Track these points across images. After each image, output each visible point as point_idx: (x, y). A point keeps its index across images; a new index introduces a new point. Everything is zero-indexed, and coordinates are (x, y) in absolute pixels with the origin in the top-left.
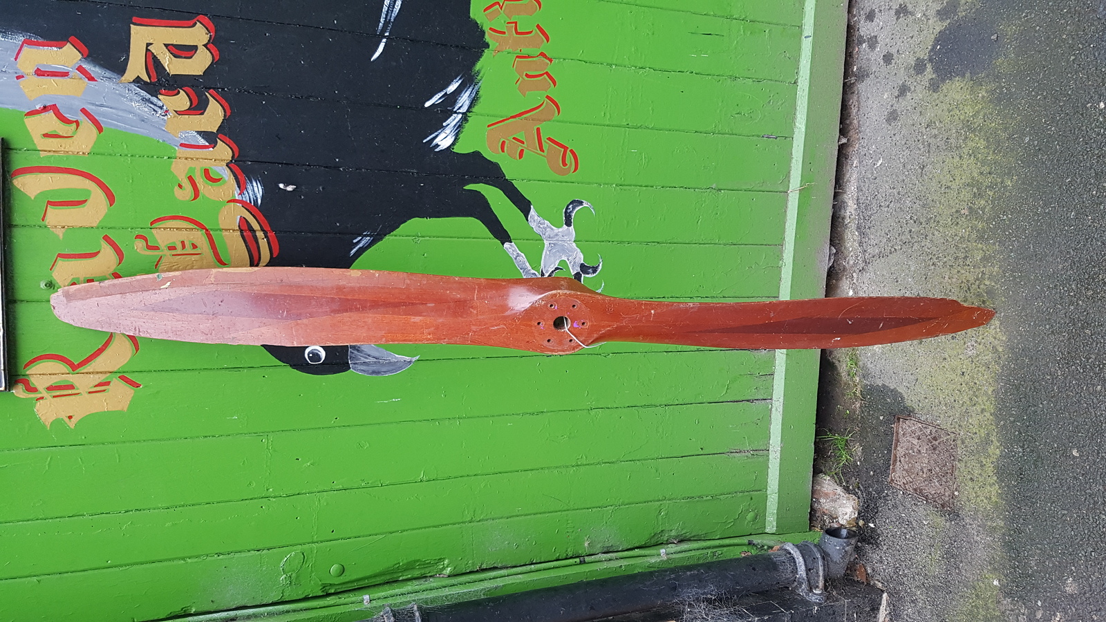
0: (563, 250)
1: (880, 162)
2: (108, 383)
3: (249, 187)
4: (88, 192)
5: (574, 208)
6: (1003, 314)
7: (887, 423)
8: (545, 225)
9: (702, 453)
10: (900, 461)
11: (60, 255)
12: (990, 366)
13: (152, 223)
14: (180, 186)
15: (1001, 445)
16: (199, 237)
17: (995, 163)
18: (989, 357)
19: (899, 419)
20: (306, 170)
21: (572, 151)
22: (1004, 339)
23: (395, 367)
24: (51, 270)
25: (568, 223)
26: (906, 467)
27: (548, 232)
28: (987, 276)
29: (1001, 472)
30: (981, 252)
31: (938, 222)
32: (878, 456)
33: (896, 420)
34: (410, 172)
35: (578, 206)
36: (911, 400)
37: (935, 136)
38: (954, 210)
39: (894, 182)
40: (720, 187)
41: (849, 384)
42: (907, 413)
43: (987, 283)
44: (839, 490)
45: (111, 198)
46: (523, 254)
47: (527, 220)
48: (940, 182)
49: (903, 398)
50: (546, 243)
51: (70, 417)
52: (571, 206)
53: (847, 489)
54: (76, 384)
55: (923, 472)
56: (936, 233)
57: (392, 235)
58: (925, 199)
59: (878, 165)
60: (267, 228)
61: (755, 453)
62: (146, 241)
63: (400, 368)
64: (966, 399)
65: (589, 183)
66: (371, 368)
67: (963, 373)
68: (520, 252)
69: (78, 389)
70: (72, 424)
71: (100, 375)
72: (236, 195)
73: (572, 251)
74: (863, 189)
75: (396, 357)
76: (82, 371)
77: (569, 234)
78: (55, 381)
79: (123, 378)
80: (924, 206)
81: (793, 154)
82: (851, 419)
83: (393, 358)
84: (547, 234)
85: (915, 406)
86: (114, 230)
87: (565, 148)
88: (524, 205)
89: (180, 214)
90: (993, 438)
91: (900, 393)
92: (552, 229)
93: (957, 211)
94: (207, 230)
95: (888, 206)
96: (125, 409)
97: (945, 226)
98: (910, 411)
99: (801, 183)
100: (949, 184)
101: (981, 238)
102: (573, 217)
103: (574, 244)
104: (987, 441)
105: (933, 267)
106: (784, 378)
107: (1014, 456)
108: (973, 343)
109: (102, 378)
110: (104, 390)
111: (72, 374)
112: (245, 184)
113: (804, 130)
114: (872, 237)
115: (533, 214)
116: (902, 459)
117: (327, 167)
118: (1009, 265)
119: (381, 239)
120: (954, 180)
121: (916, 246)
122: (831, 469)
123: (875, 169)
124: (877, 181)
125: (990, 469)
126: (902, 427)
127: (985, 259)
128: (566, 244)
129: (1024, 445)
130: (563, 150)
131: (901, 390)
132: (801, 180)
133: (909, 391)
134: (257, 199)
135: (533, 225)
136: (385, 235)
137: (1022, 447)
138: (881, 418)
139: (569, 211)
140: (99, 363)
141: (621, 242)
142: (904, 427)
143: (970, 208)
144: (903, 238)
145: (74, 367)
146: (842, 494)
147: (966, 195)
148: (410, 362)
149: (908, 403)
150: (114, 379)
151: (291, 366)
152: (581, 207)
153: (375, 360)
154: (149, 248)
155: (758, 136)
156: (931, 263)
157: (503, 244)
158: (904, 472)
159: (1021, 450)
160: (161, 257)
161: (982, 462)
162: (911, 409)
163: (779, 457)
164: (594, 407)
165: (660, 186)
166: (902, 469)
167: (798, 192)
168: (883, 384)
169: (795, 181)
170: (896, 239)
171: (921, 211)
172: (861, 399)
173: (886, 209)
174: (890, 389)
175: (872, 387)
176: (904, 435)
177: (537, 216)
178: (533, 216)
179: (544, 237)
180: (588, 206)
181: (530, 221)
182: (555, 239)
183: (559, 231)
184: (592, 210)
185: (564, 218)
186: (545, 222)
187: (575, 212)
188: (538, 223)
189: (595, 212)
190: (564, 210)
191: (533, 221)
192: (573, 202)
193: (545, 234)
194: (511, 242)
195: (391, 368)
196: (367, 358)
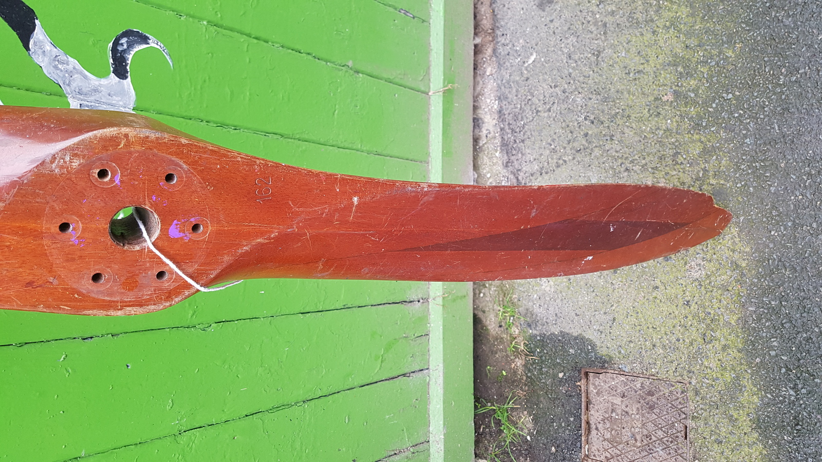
1: (533, 58)
5: (130, 46)
6: (742, 218)
7: (571, 381)
10: (597, 429)
12: (730, 288)
15: (759, 390)
17: (706, 32)
18: (725, 277)
19: (587, 374)
22: (748, 249)
25: (121, 73)
26: (608, 436)
27: (77, 81)
28: (711, 173)
29: (761, 425)
30: (699, 144)
31: (629, 116)
32: (560, 426)
33: (582, 375)
35: (140, 43)
36: (605, 346)
37: (613, 13)
38: (651, 98)
39: (555, 79)
40: (359, 67)
41: (502, 338)
42: (602, 364)
43: (713, 181)
47: (27, 48)
48: (626, 67)
49: (594, 346)
50: (74, 102)
52: (124, 40)
55: (636, 440)
56: (626, 130)
58: (606, 92)
59: (530, 61)
61: (415, 449)
64: (695, 335)
67: (688, 302)
74: (510, 96)
77: (122, 93)
80: (605, 100)
81: (432, 44)
82: (512, 381)
84: (74, 85)
85: (614, 353)
88: (18, 17)
90: (747, 383)
91: (588, 340)
92: (85, 77)
93: (656, 99)
95: (549, 110)
97: (640, 120)
98: (605, 362)
99: (444, 83)
100: (641, 67)
101: (697, 126)
102: (129, 62)
104: (736, 387)
105: (626, 174)
106: (442, 337)
107: (782, 402)
108: (700, 261)
113: (442, 14)
114: (528, 151)
115: (41, 37)
116: (600, 426)
118: (743, 154)
120: (648, 61)
121: (597, 152)
122: (487, 449)
123: (526, 69)
124: (529, 82)
125: (745, 422)
126: (594, 384)
127: (706, 152)
129: (796, 385)
131: (590, 335)
132: (444, 80)
133: (603, 336)
135: (41, 61)
137: (795, 388)
138: (561, 375)
139: (120, 48)
141: (222, 125)
142: (597, 383)
143: (675, 92)
144: (576, 145)
147: (667, 77)
149: (603, 352)
152: (145, 46)
155: (396, 9)
156: (622, 170)
158: (606, 443)
159: (792, 392)
161: (732, 416)
162: (608, 359)
163: (442, 448)
164: (185, 429)
165: (277, 43)
166: (601, 439)
167: (441, 93)
168: (561, 332)
169: (437, 81)
170: (565, 148)
171: (600, 107)
172: (527, 355)
173: (546, 114)
174: (572, 336)
175: (543, 336)
176: (598, 393)
177: (50, 44)
178: (40, 42)
179: (67, 89)
180: (159, 47)
181: (32, 50)
182: (92, 98)
183: (102, 83)
184: (168, 57)
185: (111, 61)
186: (68, 61)
187: (132, 53)
188: (54, 60)
189: (172, 61)
190: (111, 44)
191: (40, 52)
192: (127, 34)
193: (69, 85)
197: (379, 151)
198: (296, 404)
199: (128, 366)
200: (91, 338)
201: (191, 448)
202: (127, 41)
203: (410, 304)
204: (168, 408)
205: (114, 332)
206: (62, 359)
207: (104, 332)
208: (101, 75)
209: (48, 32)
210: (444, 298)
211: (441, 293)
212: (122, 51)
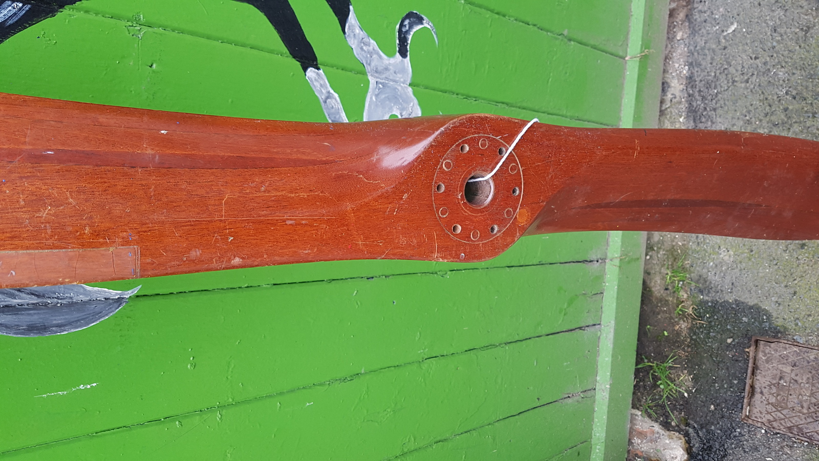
0: (395, 98)
1: (733, 28)
5: (411, 27)
7: (740, 347)
8: (371, 48)
9: (538, 404)
10: (762, 393)
19: (757, 342)
25: (403, 53)
26: (773, 400)
27: (375, 61)
32: (722, 387)
33: (753, 342)
35: (417, 24)
36: (781, 316)
39: (757, 50)
40: (571, 35)
41: (666, 301)
42: (776, 334)
44: (657, 427)
46: (336, 95)
47: (344, 32)
49: (769, 316)
50: (372, 80)
52: (407, 22)
53: (666, 426)
55: (802, 407)
57: (79, 10)
58: (812, 68)
59: (730, 31)
61: (584, 395)
63: (97, 315)
66: (25, 319)
68: (332, 91)
73: (407, 101)
74: (704, 63)
75: (86, 293)
77: (403, 70)
81: (632, 10)
83: (78, 294)
84: (373, 64)
85: (791, 326)
88: (340, 4)
91: (764, 310)
92: (380, 57)
95: (747, 81)
98: (779, 332)
99: (641, 49)
102: (409, 42)
103: (410, 89)
106: (616, 294)
114: (719, 120)
115: (353, 22)
116: (765, 391)
119: (51, 12)
123: (725, 37)
124: (727, 51)
126: (763, 352)
128: (399, 88)
131: (766, 306)
132: (642, 45)
133: (781, 307)
135: (353, 43)
136: (62, 6)
138: (729, 341)
139: (404, 30)
142: (767, 351)
144: (773, 118)
146: (662, 432)
148: (119, 301)
149: (780, 322)
152: (420, 26)
153: (35, 300)
157: (305, 69)
158: (769, 407)
162: (782, 330)
163: (607, 396)
164: (426, 357)
165: (512, 17)
166: (765, 402)
167: (638, 59)
168: (736, 300)
169: (634, 46)
172: (694, 319)
173: (743, 85)
174: (747, 305)
175: (715, 303)
176: (767, 361)
177: (358, 28)
178: (353, 26)
179: (368, 68)
180: (429, 27)
181: (347, 34)
182: (384, 76)
183: (391, 62)
184: (435, 36)
185: (398, 42)
186: (370, 43)
187: (412, 33)
188: (361, 42)
189: (438, 40)
190: (398, 26)
191: (352, 35)
192: (410, 15)
193: (369, 65)
194: (318, 69)
195: (76, 315)
196: (13, 296)
198: (500, 344)
199: (394, 302)
200: (372, 278)
201: (429, 374)
202: (409, 23)
203: (590, 263)
204: (417, 339)
205: (387, 274)
206: (355, 294)
207: (381, 274)
208: (390, 55)
209: (359, 18)
210: (621, 260)
211: (619, 255)
212: (405, 32)
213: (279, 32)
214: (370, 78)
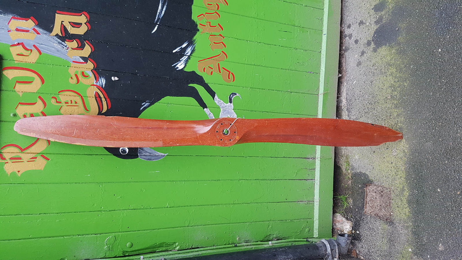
0: (228, 113)
1: (355, 82)
2: (36, 158)
3: (100, 80)
4: (34, 78)
5: (233, 96)
6: (406, 137)
7: (362, 188)
8: (221, 102)
9: (286, 201)
10: (368, 203)
11: (20, 103)
12: (403, 159)
13: (59, 92)
14: (72, 78)
15: (409, 191)
16: (79, 99)
17: (400, 77)
18: (402, 155)
19: (367, 186)
20: (123, 74)
21: (232, 73)
22: (407, 146)
23: (158, 157)
24: (16, 109)
25: (231, 102)
26: (371, 205)
27: (222, 105)
28: (399, 122)
29: (409, 202)
30: (396, 112)
31: (379, 103)
32: (359, 202)
33: (366, 186)
34: (166, 78)
35: (234, 95)
36: (371, 177)
37: (376, 69)
38: (385, 97)
39: (361, 89)
40: (292, 91)
41: (346, 174)
42: (370, 183)
43: (399, 125)
44: (344, 219)
45: (43, 81)
46: (212, 113)
47: (214, 100)
48: (379, 87)
49: (368, 176)
50: (222, 109)
51: (19, 171)
52: (231, 95)
53: (347, 219)
54: (22, 157)
55: (378, 207)
56: (378, 107)
57: (158, 103)
58: (373, 94)
59: (354, 83)
60: (107, 97)
61: (308, 202)
62: (56, 99)
63: (160, 158)
64: (394, 173)
65: (239, 87)
66: (147, 157)
67: (392, 163)
68: (211, 113)
69: (23, 159)
70: (19, 174)
71: (33, 154)
72: (95, 83)
74: (349, 94)
75: (158, 154)
76: (26, 152)
77: (231, 106)
78: (14, 156)
79: (42, 156)
80: (373, 97)
81: (320, 79)
82: (347, 188)
84: (222, 106)
85: (373, 179)
86: (43, 94)
87: (230, 72)
88: (212, 94)
89: (71, 89)
90: (406, 188)
92: (224, 104)
93: (386, 98)
94: (81, 96)
96: (42, 169)
97: (382, 104)
98: (372, 182)
99: (324, 91)
100: (383, 87)
101: (396, 107)
102: (232, 100)
103: (233, 110)
104: (403, 190)
105: (378, 121)
106: (319, 170)
107: (414, 195)
108: (395, 150)
109: (34, 156)
110: (34, 161)
111: (21, 153)
112: (98, 78)
113: (324, 70)
114: (353, 112)
115: (216, 97)
116: (369, 202)
117: (132, 74)
118: (407, 117)
119: (153, 104)
120: (384, 85)
121: (371, 113)
122: (340, 211)
123: (353, 85)
124: (354, 90)
125: (405, 201)
126: (368, 189)
127: (398, 115)
128: (230, 110)
129: (418, 189)
130: (228, 73)
131: (367, 173)
132: (324, 90)
133: (371, 173)
134: (103, 85)
135: (216, 102)
136: (155, 103)
137: (418, 190)
138: (360, 186)
139: (231, 97)
140: (33, 149)
143: (391, 96)
144: (365, 111)
145: (22, 150)
146: (345, 221)
147: (389, 91)
148: (164, 156)
149: (371, 178)
150: (39, 156)
151: (113, 155)
152: (236, 96)
153: (149, 154)
154: (57, 102)
155: (306, 72)
156: (377, 120)
157: (204, 109)
158: (370, 208)
159: (417, 192)
160: (62, 106)
161: (402, 199)
162: (372, 180)
163: (318, 204)
165: (267, 89)
166: (369, 206)
167: (323, 94)
168: (360, 172)
169: (321, 90)
170: (362, 111)
171: (372, 99)
172: (351, 179)
173: (358, 100)
174: (363, 173)
175: (355, 173)
176: (369, 192)
177: (218, 98)
179: (220, 107)
180: (239, 95)
182: (225, 108)
183: (227, 105)
184: (240, 97)
185: (229, 100)
187: (233, 98)
188: (218, 101)
190: (229, 97)
191: (216, 100)
194: (207, 108)
195: (156, 158)
196: (146, 153)
197: (298, 113)
198: (269, 180)
199: (230, 163)
201: (242, 184)
203: (308, 159)
204: (237, 174)
205: (227, 156)
206: (218, 160)
209: (218, 96)
210: (320, 158)
211: (320, 157)
213: (198, 102)
214: (221, 109)
